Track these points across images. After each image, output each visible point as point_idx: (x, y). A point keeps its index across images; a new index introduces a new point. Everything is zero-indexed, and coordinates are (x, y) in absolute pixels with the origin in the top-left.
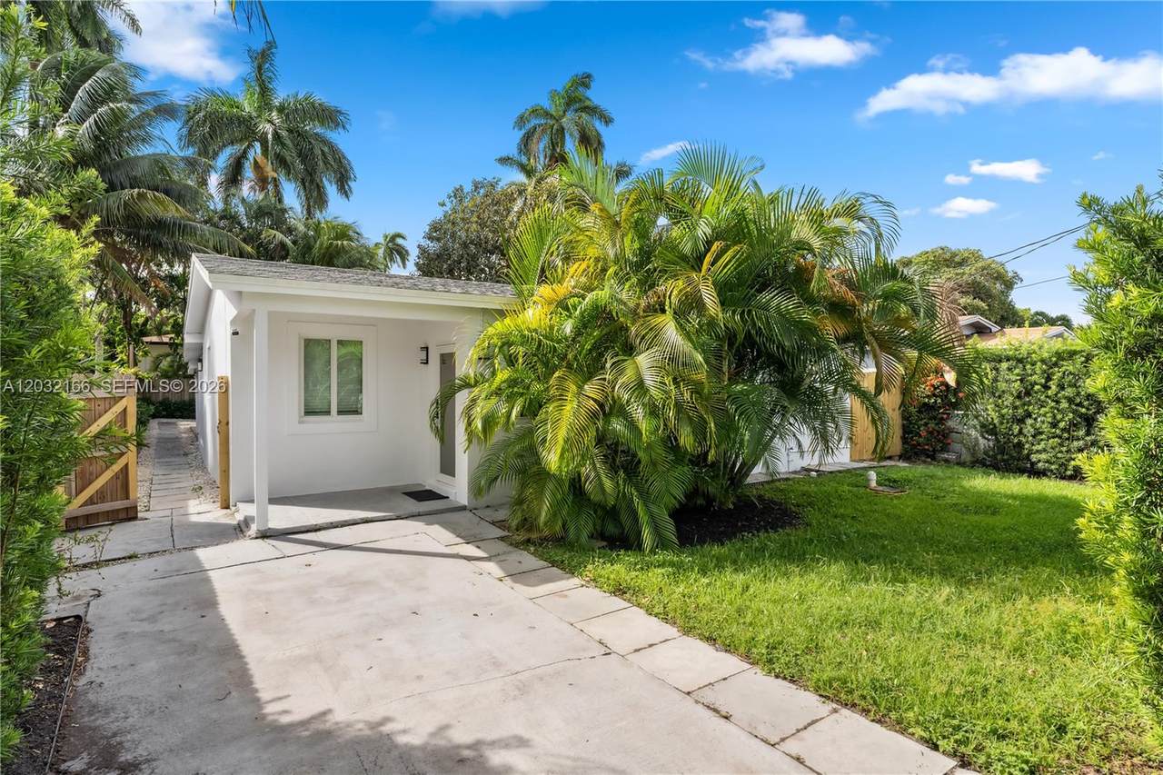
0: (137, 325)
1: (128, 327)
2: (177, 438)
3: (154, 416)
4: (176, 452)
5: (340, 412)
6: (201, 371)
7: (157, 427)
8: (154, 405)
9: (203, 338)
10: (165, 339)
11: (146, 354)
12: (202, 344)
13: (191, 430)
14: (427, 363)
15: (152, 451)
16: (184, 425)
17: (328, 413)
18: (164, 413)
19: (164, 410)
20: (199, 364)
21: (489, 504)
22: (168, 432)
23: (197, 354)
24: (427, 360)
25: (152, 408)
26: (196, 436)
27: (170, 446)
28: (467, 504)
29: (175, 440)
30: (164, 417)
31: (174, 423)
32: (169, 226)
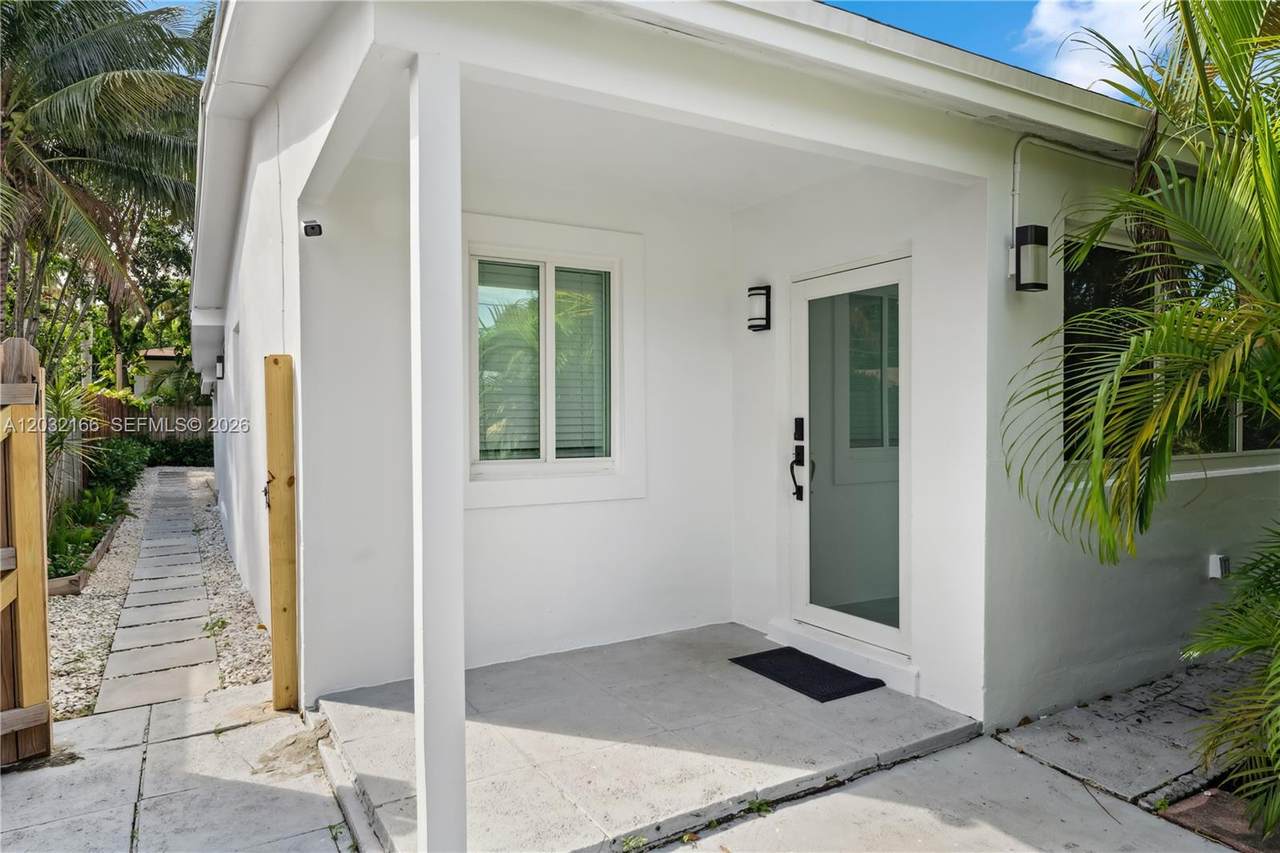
0: (127, 327)
1: (116, 330)
2: (185, 498)
3: (152, 463)
4: (180, 525)
5: (563, 451)
6: (222, 378)
7: (156, 479)
8: (153, 445)
9: (224, 316)
10: (169, 352)
11: (141, 369)
12: (222, 330)
13: (207, 485)
14: (767, 327)
15: (141, 524)
16: (198, 476)
17: (534, 452)
18: (168, 458)
19: (167, 453)
20: (219, 366)
21: (1030, 714)
22: (171, 488)
23: (216, 353)
24: (768, 318)
25: (148, 451)
26: (215, 496)
27: (172, 512)
28: (980, 718)
29: (182, 501)
30: (169, 464)
31: (183, 474)
32: (168, 149)
